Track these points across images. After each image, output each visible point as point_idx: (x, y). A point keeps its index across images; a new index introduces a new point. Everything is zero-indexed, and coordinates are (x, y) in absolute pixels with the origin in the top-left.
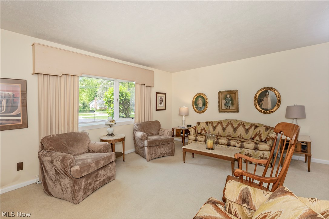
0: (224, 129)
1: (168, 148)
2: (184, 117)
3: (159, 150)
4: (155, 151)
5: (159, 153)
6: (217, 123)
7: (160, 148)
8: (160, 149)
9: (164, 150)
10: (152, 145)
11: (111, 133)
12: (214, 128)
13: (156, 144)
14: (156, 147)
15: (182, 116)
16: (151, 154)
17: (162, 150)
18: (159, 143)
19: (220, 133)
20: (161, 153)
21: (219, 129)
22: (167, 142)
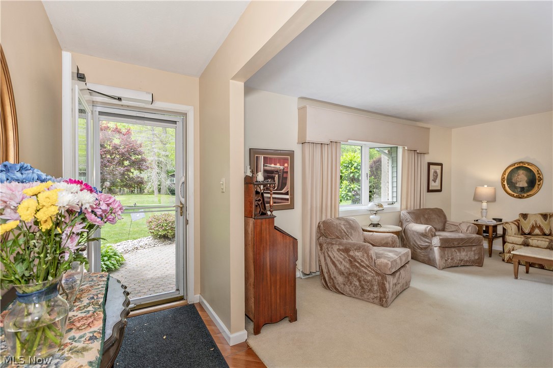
1: (473, 253)
2: (484, 205)
3: (458, 254)
4: (452, 255)
5: (458, 258)
7: (459, 251)
8: (460, 253)
9: (467, 255)
10: (446, 245)
11: (376, 223)
13: (453, 244)
14: (453, 249)
15: (481, 201)
16: (446, 259)
17: (463, 255)
18: (459, 243)
20: (462, 260)
22: (471, 243)
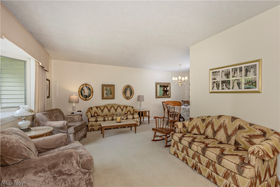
0: (109, 111)
3: (80, 134)
5: (80, 137)
6: (103, 107)
9: (83, 133)
11: (25, 128)
12: (102, 111)
13: (79, 129)
15: (73, 103)
19: (107, 113)
21: (106, 111)
